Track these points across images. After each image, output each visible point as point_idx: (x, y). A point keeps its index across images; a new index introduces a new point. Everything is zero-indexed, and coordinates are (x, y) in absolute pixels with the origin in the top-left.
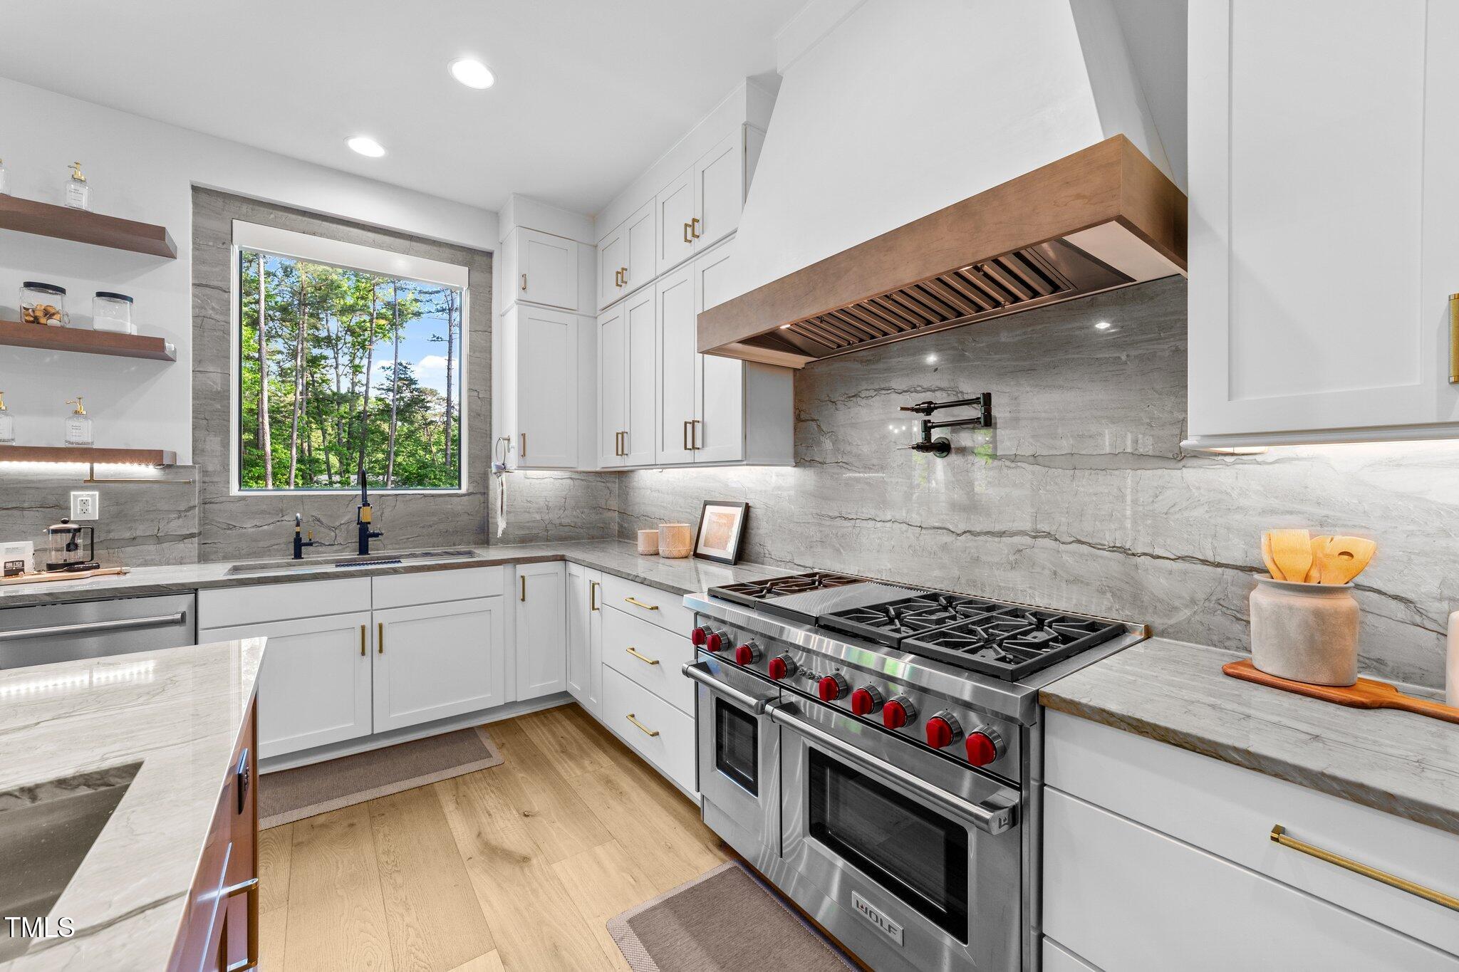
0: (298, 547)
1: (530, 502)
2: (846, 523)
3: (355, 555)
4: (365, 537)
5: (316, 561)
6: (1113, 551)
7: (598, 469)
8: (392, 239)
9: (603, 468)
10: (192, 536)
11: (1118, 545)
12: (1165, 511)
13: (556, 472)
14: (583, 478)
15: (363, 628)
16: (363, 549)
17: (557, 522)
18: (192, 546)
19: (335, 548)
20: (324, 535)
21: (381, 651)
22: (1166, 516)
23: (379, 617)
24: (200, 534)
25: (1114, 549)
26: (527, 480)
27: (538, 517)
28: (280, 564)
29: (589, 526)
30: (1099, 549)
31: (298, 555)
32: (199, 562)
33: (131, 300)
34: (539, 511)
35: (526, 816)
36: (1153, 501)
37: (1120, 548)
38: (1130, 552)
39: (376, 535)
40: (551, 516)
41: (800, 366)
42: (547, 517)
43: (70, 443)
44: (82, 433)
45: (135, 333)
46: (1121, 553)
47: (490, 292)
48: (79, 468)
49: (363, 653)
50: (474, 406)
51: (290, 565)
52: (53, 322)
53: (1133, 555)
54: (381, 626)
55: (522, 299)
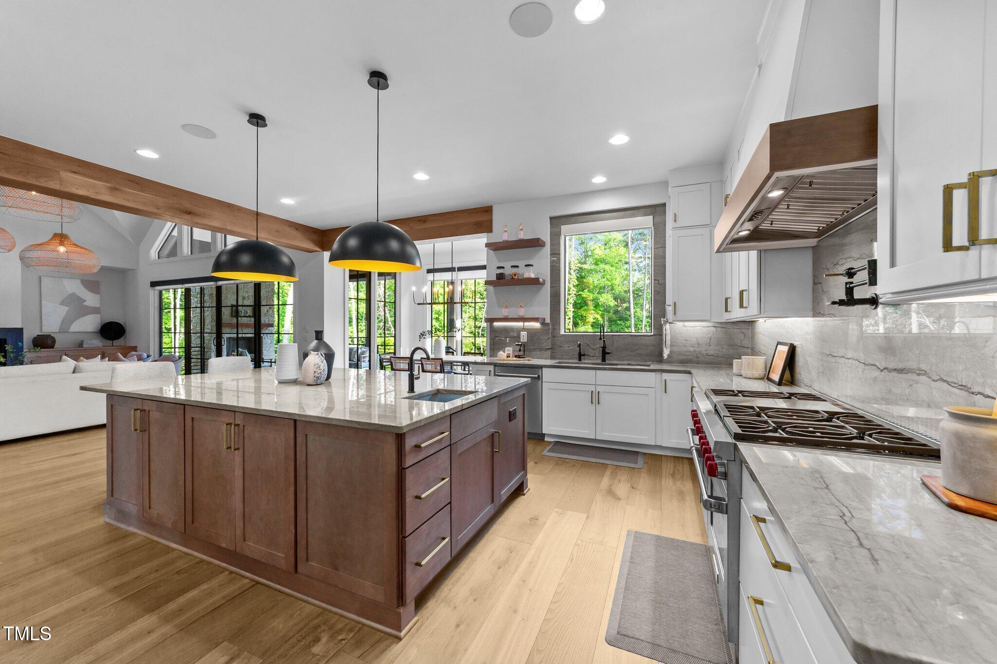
0: (580, 356)
1: (686, 340)
2: (833, 360)
3: (599, 361)
4: (604, 354)
5: (586, 362)
6: (961, 389)
7: (724, 321)
8: (617, 213)
9: (727, 320)
10: (549, 349)
11: (964, 384)
12: (992, 355)
13: (703, 323)
14: (723, 326)
15: (592, 392)
16: (604, 360)
17: (704, 353)
18: (549, 353)
19: (594, 358)
20: (591, 352)
21: (599, 403)
22: (992, 360)
23: (599, 389)
24: (552, 348)
25: (963, 387)
26: (684, 328)
27: (692, 349)
28: (574, 362)
29: (727, 357)
30: (953, 387)
31: (580, 360)
32: (551, 359)
33: (532, 265)
34: (692, 346)
35: (633, 488)
36: (985, 346)
37: (964, 386)
38: (971, 391)
39: (609, 353)
40: (700, 349)
41: (814, 245)
42: (697, 349)
43: (519, 316)
44: (522, 312)
45: (534, 277)
46: (965, 391)
47: (665, 225)
48: (520, 324)
49: (592, 403)
50: (656, 289)
51: (576, 363)
52: (516, 277)
53: (973, 393)
54: (599, 392)
55: (675, 227)
